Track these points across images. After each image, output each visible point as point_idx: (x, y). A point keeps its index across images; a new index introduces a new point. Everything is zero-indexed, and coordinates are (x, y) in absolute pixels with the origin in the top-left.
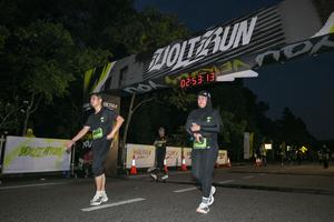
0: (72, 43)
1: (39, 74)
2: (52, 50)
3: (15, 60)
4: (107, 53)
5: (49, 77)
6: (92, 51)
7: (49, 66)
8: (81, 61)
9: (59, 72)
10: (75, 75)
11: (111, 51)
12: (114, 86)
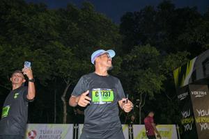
0: (158, 54)
1: (142, 80)
2: (146, 63)
3: (127, 75)
4: (186, 53)
5: (149, 80)
6: (173, 55)
7: (147, 73)
8: (167, 64)
9: (154, 75)
10: (166, 75)
11: (188, 51)
12: (200, 76)
